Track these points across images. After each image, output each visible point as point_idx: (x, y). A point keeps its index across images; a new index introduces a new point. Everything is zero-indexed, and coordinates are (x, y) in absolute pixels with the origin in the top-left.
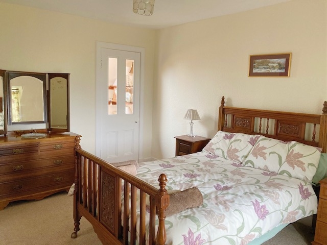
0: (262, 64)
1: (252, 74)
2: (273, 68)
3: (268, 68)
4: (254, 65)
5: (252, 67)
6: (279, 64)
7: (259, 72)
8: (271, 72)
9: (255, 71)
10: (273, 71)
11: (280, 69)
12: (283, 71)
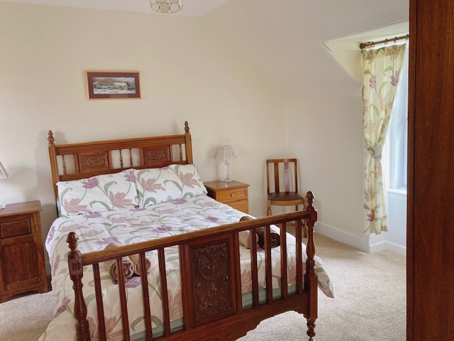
0: (106, 83)
1: (92, 96)
2: (121, 88)
3: (114, 88)
4: (94, 83)
5: (91, 87)
6: (127, 83)
7: (103, 93)
8: (119, 93)
9: (96, 92)
10: (122, 92)
11: (129, 89)
12: (133, 92)
